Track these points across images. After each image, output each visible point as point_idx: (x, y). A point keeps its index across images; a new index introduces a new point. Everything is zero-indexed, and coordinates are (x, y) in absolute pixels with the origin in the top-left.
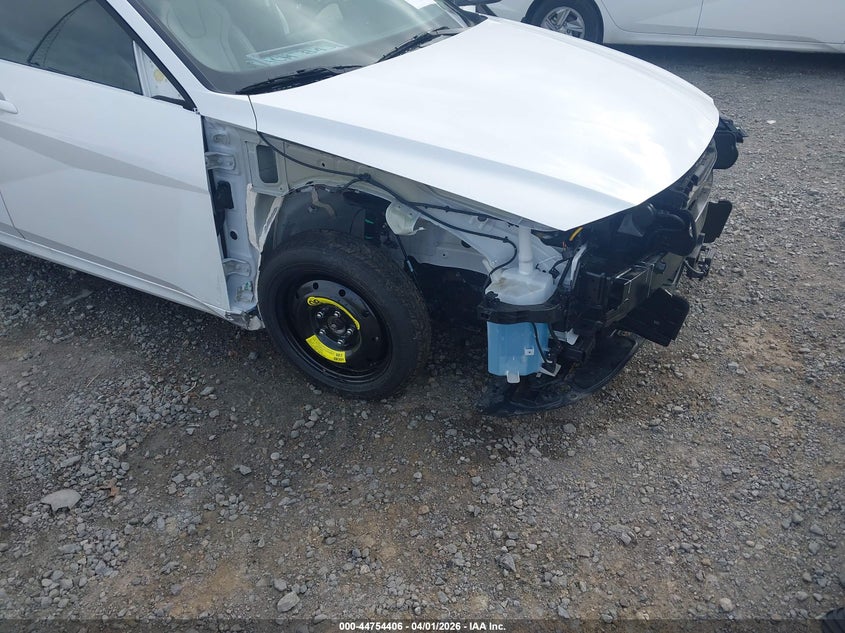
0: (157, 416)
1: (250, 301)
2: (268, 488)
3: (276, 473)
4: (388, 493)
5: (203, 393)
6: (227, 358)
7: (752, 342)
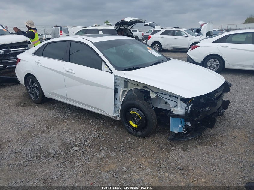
0: (96, 137)
1: (118, 113)
2: (120, 151)
3: (122, 149)
4: (146, 154)
5: (106, 133)
6: (110, 127)
7: (236, 133)
